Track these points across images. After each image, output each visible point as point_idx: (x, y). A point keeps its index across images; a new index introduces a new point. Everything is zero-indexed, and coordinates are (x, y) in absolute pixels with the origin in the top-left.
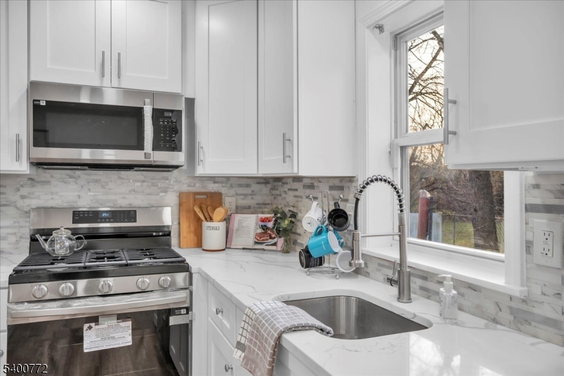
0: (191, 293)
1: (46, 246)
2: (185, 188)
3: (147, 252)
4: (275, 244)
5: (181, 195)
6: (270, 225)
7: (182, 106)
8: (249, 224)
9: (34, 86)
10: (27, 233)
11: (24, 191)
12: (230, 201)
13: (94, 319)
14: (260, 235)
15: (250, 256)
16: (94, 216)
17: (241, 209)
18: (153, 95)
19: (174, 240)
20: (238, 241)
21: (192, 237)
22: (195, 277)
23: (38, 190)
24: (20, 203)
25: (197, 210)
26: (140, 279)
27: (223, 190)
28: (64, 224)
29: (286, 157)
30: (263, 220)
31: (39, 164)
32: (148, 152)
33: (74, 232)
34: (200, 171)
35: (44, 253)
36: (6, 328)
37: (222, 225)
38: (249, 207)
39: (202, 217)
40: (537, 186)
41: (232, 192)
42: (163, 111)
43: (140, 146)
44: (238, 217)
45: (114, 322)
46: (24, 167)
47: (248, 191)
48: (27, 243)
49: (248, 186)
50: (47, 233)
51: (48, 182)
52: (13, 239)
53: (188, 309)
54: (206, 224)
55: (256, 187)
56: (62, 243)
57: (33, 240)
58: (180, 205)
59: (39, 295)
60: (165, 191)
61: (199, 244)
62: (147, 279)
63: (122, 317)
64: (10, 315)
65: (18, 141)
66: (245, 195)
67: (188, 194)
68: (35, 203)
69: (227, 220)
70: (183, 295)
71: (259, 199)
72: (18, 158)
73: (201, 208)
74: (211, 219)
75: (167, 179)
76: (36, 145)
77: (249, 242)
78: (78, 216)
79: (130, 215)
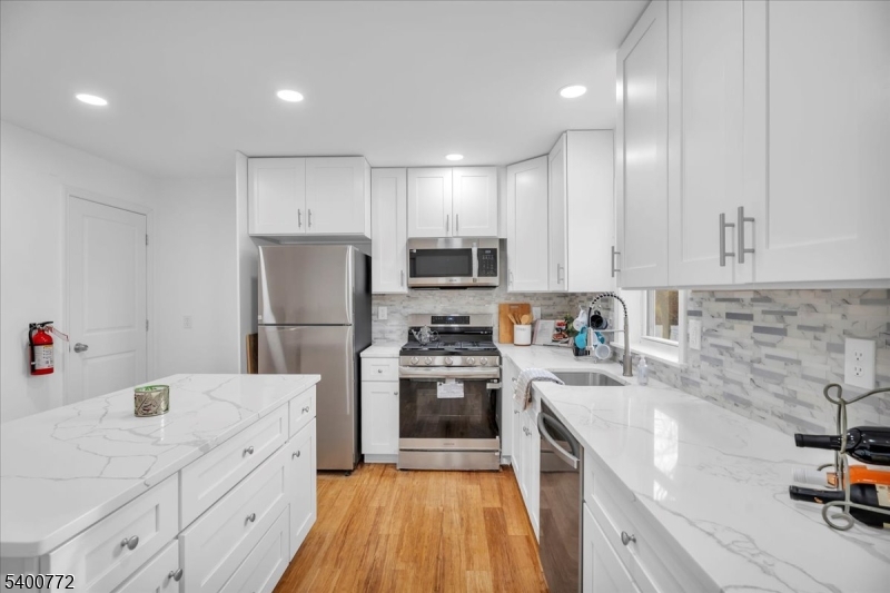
0: (501, 370)
1: (417, 337)
2: (503, 301)
3: (475, 343)
4: (567, 342)
5: (500, 306)
6: (564, 328)
7: (496, 246)
8: (548, 328)
9: (410, 241)
10: (407, 329)
11: (405, 304)
12: (536, 311)
13: (443, 380)
14: (557, 336)
15: (548, 350)
16: (444, 320)
17: (544, 317)
18: (478, 240)
19: (495, 338)
20: (540, 339)
21: (508, 336)
22: (504, 360)
23: (412, 303)
24: (403, 311)
25: (510, 316)
26: (469, 358)
27: (532, 302)
28: (426, 324)
29: (560, 280)
30: (559, 325)
31: (413, 288)
32: (475, 278)
33: (432, 329)
34: (511, 289)
35: (415, 340)
36: (398, 379)
37: (529, 328)
38: (551, 315)
39: (513, 321)
40: (692, 299)
41: (538, 303)
42: (485, 250)
43: (470, 274)
44: (541, 322)
45: (454, 382)
46: (405, 290)
47: (551, 302)
48: (406, 336)
49: (550, 299)
50: (417, 329)
51: (417, 298)
52: (399, 333)
53: (499, 380)
54: (516, 326)
55: (557, 300)
56: (426, 335)
57: (410, 334)
58: (500, 313)
59: (414, 362)
60: (489, 303)
61: (512, 341)
62: (473, 358)
63: (459, 380)
64: (400, 371)
65: (402, 274)
66: (549, 306)
67: (505, 305)
68: (410, 311)
69: (533, 324)
70: (495, 370)
71: (559, 309)
72: (402, 284)
73: (514, 316)
74: (520, 323)
75: (490, 294)
76: (411, 276)
77: (549, 340)
78: (435, 320)
79: (465, 319)
